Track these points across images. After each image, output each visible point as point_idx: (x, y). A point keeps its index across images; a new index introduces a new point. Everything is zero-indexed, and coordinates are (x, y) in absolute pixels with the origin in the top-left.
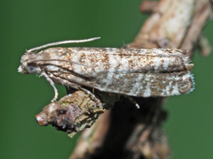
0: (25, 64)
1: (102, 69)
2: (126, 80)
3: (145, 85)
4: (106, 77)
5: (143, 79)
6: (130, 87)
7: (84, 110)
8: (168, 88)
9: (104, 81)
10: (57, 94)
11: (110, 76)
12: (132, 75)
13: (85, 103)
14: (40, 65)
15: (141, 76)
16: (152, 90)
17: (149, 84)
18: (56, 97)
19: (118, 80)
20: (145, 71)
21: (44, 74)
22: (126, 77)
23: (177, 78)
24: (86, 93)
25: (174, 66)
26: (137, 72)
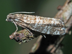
0: (8, 18)
1: (34, 23)
2: (41, 27)
3: (48, 30)
4: (34, 25)
5: (47, 28)
6: (43, 30)
7: (26, 36)
8: (56, 32)
9: (34, 26)
10: (17, 29)
12: (44, 26)
13: (26, 33)
14: (13, 19)
16: (50, 32)
17: (49, 30)
20: (48, 25)
21: (14, 22)
22: (41, 26)
23: (59, 29)
24: (27, 30)
25: (58, 25)
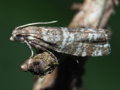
0: (15, 35)
1: (59, 39)
3: (83, 49)
5: (82, 46)
6: (75, 50)
9: (60, 46)
11: (64, 43)
12: (76, 43)
14: (23, 36)
15: (81, 44)
16: (87, 52)
17: (85, 49)
18: (32, 55)
19: (68, 46)
20: (83, 41)
21: (26, 41)
23: (101, 46)
24: (49, 53)
25: (100, 39)
26: (79, 42)
